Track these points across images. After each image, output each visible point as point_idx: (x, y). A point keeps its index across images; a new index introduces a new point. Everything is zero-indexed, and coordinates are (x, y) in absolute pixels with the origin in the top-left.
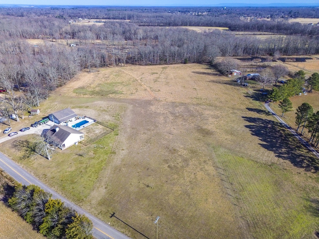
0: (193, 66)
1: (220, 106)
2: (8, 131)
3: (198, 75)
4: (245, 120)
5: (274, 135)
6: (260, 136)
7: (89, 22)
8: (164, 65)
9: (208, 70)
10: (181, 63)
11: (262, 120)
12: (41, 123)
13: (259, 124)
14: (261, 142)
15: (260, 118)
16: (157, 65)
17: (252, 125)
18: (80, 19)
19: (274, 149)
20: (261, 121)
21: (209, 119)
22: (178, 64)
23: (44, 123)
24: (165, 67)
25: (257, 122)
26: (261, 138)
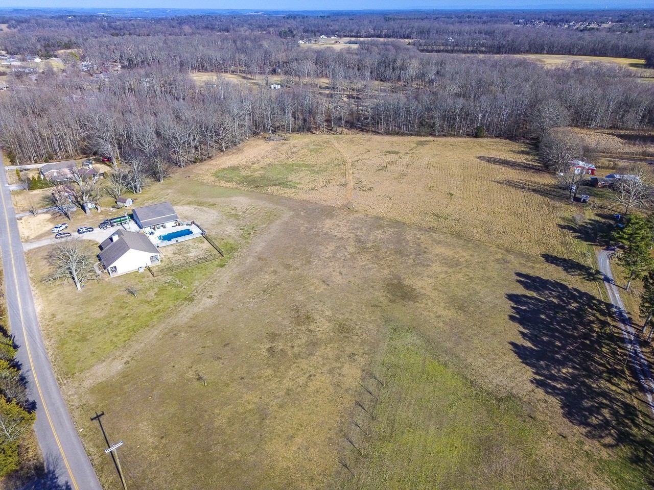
0: (492, 143)
1: (479, 240)
2: (58, 229)
3: (487, 164)
4: (519, 281)
5: (568, 330)
6: (528, 326)
7: (336, 42)
8: (428, 136)
9: (518, 156)
10: (469, 135)
11: (564, 287)
12: (115, 224)
13: (549, 297)
14: (522, 339)
15: (563, 283)
16: (412, 135)
17: (530, 295)
18: (322, 37)
19: (542, 363)
20: (559, 292)
21: (433, 265)
22: (461, 137)
23: (121, 223)
24: (425, 141)
25: (547, 292)
26: (526, 331)
